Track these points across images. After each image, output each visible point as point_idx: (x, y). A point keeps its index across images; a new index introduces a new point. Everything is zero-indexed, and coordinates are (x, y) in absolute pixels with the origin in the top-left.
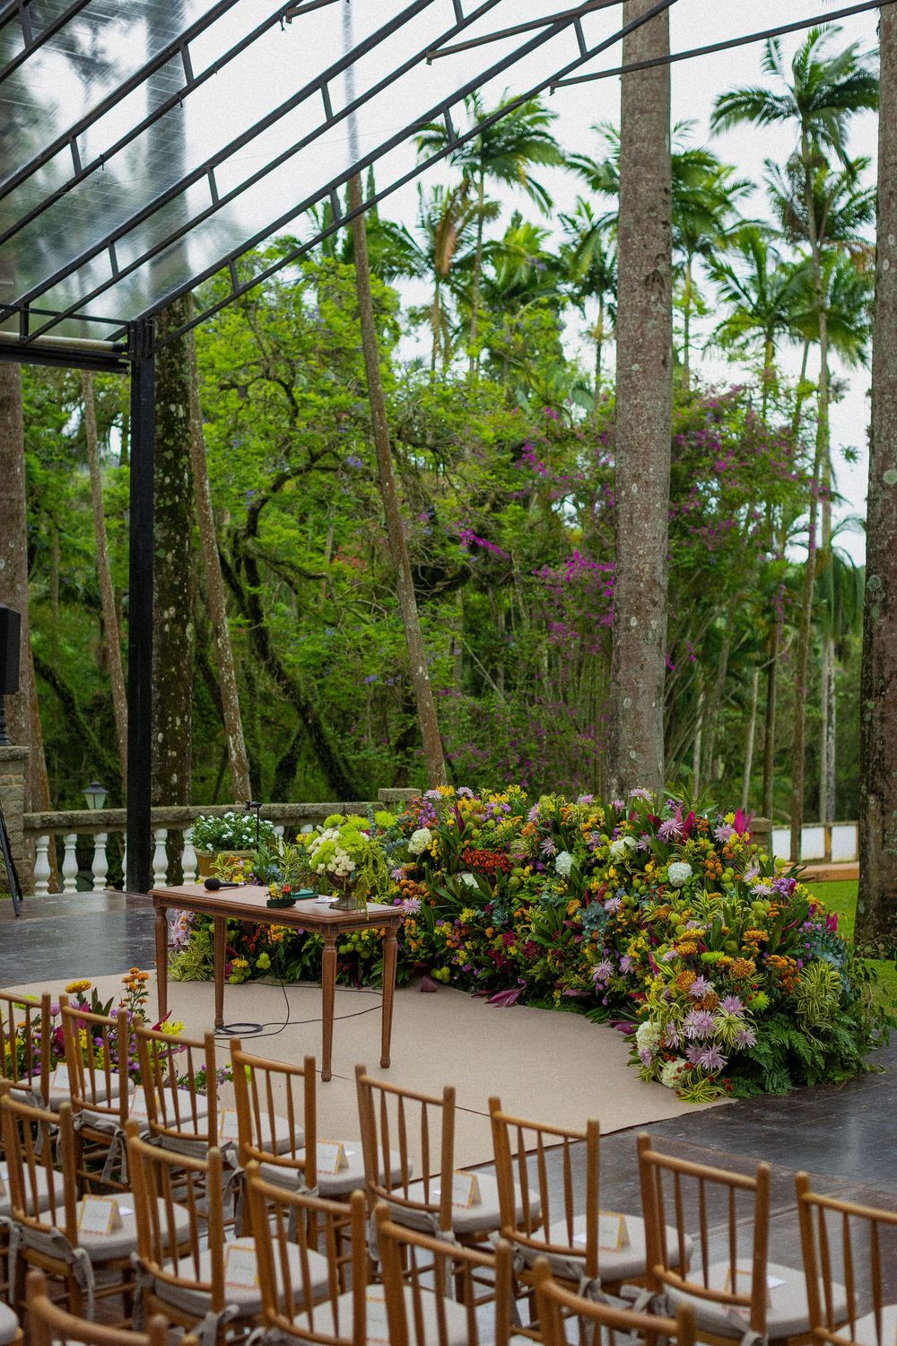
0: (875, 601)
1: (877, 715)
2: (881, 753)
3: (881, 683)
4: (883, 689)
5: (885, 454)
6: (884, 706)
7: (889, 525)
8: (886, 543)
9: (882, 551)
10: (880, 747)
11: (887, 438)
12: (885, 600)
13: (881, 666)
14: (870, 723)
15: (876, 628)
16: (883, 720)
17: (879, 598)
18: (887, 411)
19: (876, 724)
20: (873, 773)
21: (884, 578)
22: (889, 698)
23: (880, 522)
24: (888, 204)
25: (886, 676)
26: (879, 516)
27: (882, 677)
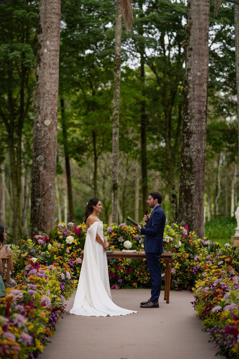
0: (41, 165)
1: (42, 203)
2: (43, 217)
3: (44, 192)
4: (44, 195)
5: (45, 115)
6: (45, 201)
7: (46, 139)
8: (45, 145)
9: (44, 148)
10: (43, 215)
11: (46, 109)
12: (45, 164)
13: (44, 187)
14: (39, 206)
15: (41, 174)
16: (44, 205)
17: (43, 164)
18: (46, 100)
19: (42, 207)
20: (41, 223)
21: (44, 157)
22: (46, 198)
23: (43, 138)
24: (47, 30)
25: (45, 190)
26: (43, 135)
27: (44, 191)
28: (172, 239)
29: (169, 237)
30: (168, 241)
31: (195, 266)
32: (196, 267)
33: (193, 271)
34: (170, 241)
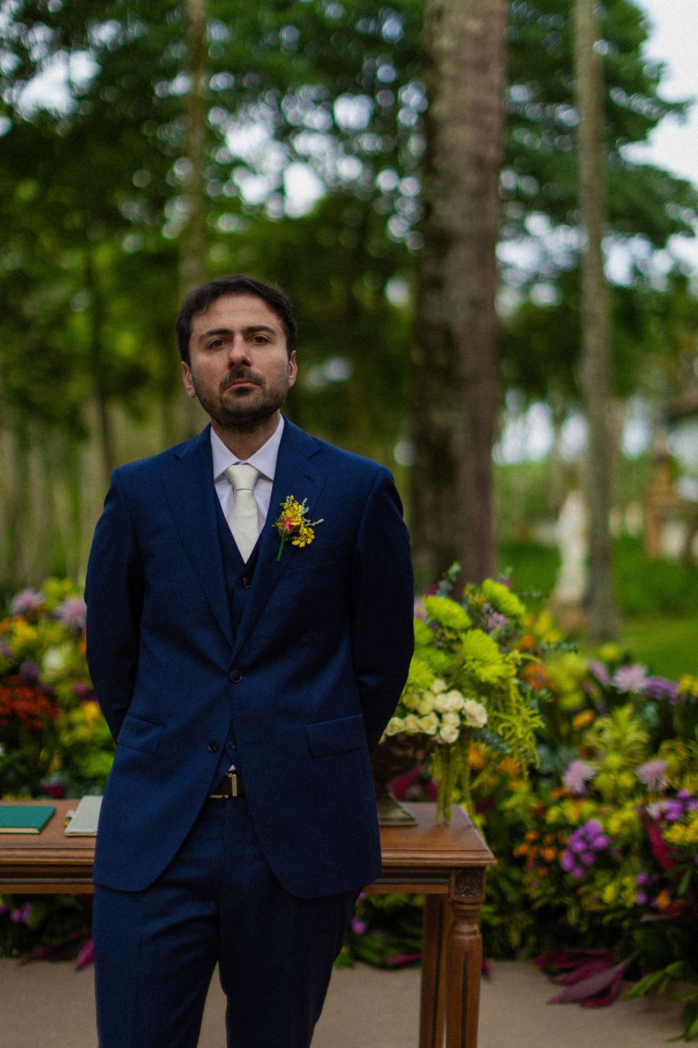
28: (479, 713)
29: (455, 700)
30: (449, 733)
31: (573, 828)
32: (583, 838)
33: (566, 861)
34: (467, 733)
